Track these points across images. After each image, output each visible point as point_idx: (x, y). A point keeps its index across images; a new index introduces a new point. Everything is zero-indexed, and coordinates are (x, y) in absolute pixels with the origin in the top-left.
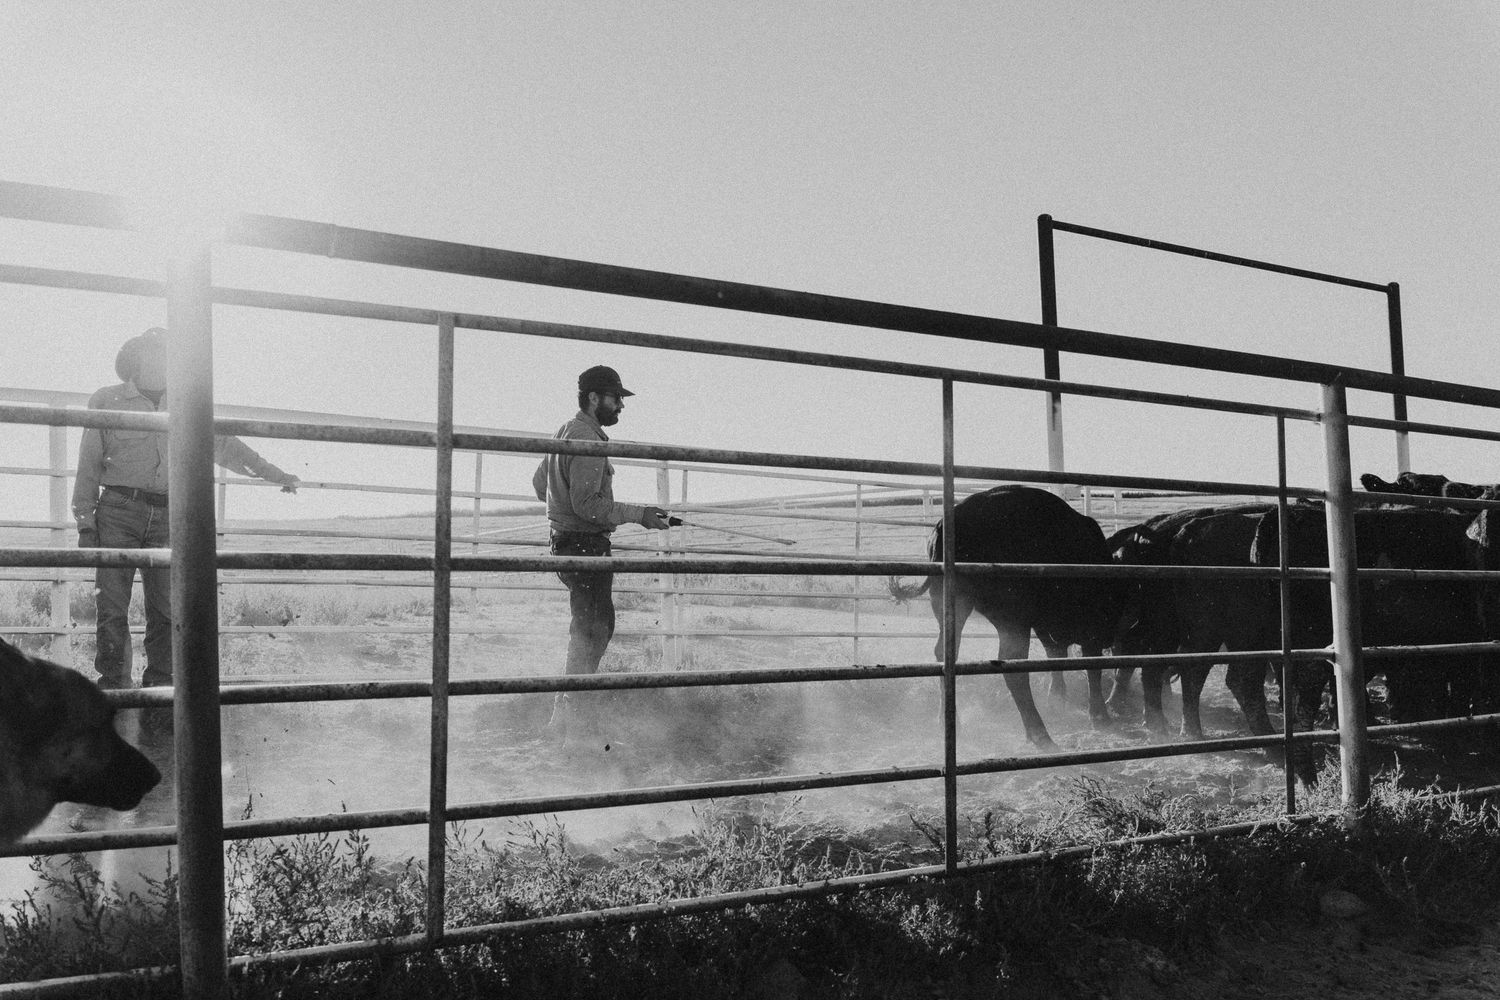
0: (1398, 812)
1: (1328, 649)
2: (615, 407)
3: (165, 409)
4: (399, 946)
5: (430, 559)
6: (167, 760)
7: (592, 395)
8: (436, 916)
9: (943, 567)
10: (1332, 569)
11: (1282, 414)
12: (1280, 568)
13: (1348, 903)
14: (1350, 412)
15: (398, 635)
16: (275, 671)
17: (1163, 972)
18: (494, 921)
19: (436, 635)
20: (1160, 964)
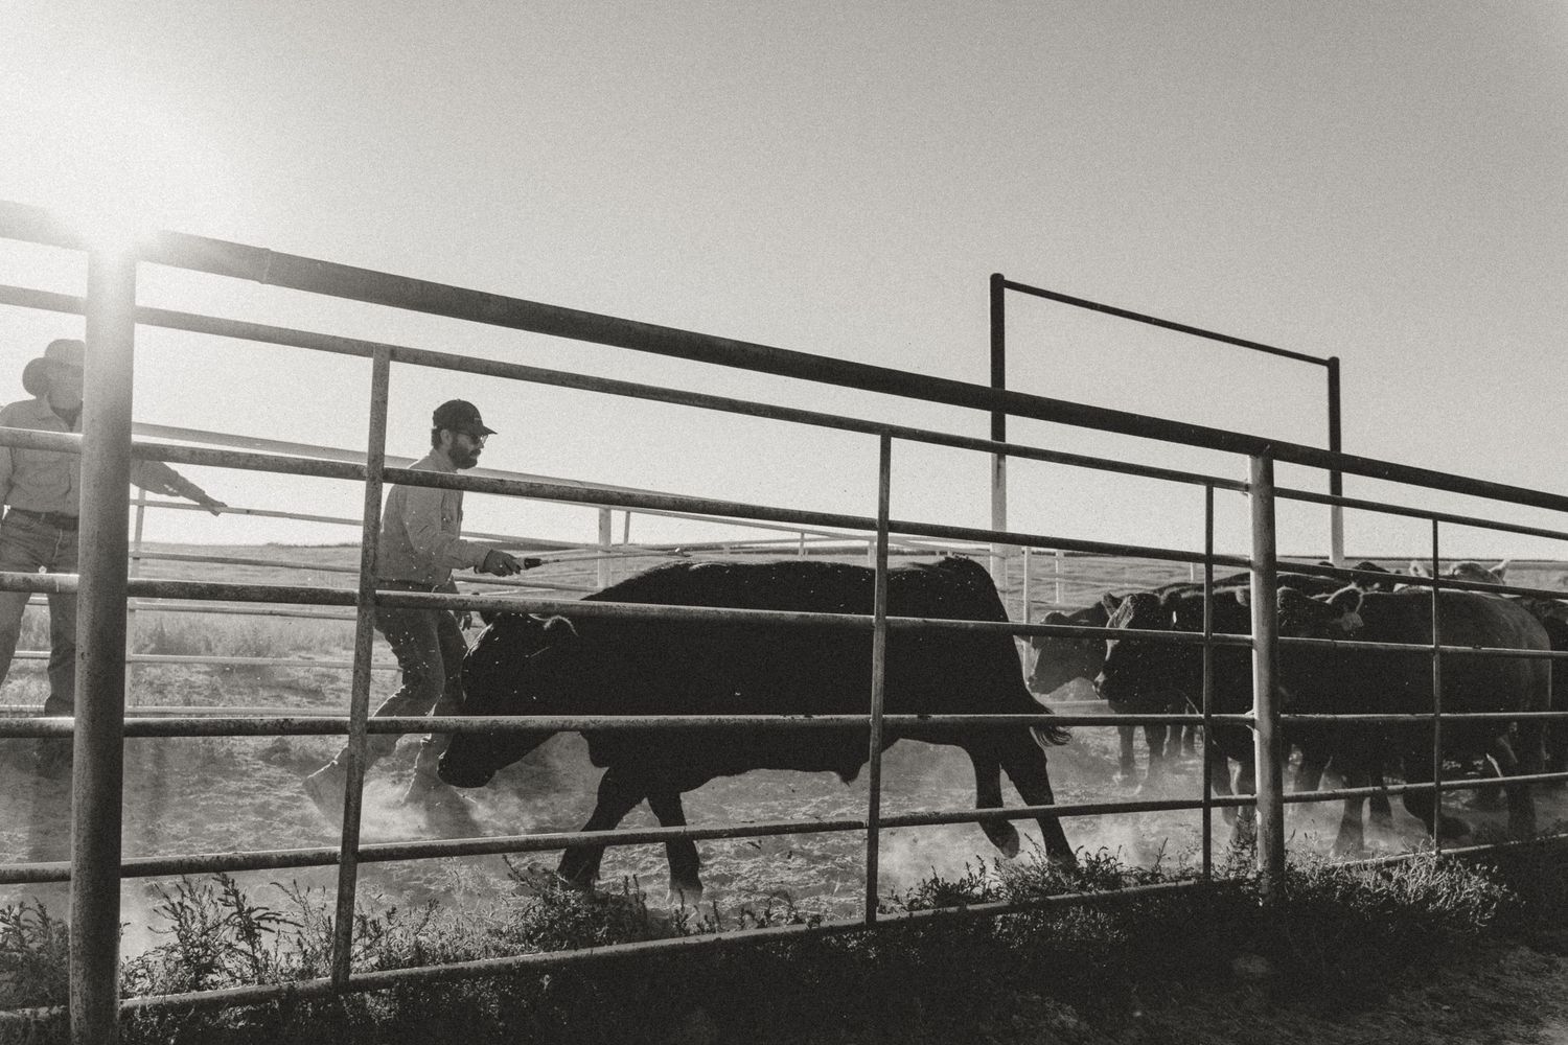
0: (1312, 879)
1: (1248, 715)
2: (471, 447)
3: (79, 431)
4: (301, 991)
5: (353, 594)
6: (65, 793)
7: (444, 432)
8: (343, 961)
9: (874, 621)
10: (1253, 636)
11: (1211, 483)
12: (1204, 634)
13: (1258, 966)
14: (1277, 484)
15: (324, 670)
16: (188, 703)
17: (1074, 1030)
18: (403, 967)
19: (356, 672)
20: (1072, 1021)
